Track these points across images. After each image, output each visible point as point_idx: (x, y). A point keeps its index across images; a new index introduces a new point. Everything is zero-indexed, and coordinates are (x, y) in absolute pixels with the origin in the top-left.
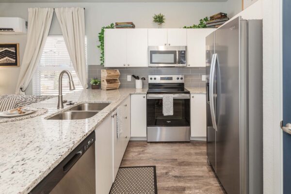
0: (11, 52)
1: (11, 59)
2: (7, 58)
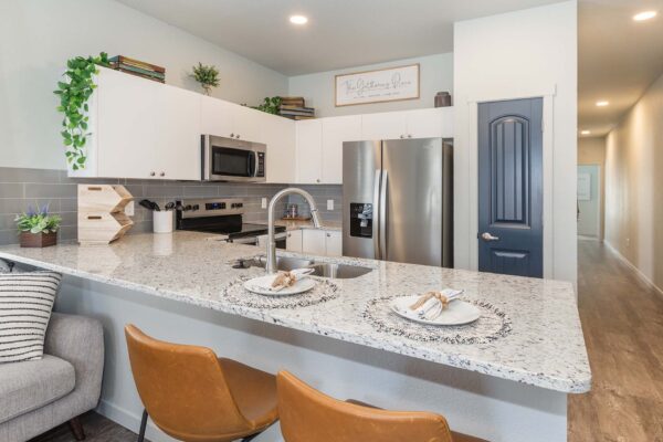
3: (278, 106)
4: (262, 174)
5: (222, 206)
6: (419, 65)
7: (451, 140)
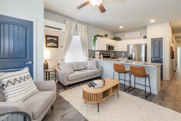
0: (54, 40)
1: (54, 44)
2: (52, 43)
3: (115, 39)
4: (114, 50)
5: (108, 54)
6: (140, 31)
7: (146, 44)
